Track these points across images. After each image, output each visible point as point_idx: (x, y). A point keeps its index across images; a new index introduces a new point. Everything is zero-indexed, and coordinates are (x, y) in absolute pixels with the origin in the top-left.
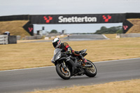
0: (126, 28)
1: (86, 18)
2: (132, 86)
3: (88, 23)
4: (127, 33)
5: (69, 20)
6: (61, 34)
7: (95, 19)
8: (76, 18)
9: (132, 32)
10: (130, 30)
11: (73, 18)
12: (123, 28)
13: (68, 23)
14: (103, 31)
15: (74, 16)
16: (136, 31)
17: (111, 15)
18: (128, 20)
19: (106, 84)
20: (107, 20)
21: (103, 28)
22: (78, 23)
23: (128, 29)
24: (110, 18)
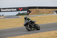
0: (28, 13)
1: (12, 9)
2: (32, 37)
3: (13, 11)
4: (29, 15)
5: (5, 10)
6: (2, 16)
7: (16, 10)
8: (8, 9)
9: (31, 14)
10: (30, 14)
11: (7, 9)
12: (27, 13)
13: (5, 11)
14: (19, 14)
15: (7, 8)
16: (33, 14)
17: (22, 8)
18: (29, 9)
19: (21, 36)
20: (21, 10)
21: (19, 13)
22: (9, 11)
23: (29, 13)
24: (22, 9)
